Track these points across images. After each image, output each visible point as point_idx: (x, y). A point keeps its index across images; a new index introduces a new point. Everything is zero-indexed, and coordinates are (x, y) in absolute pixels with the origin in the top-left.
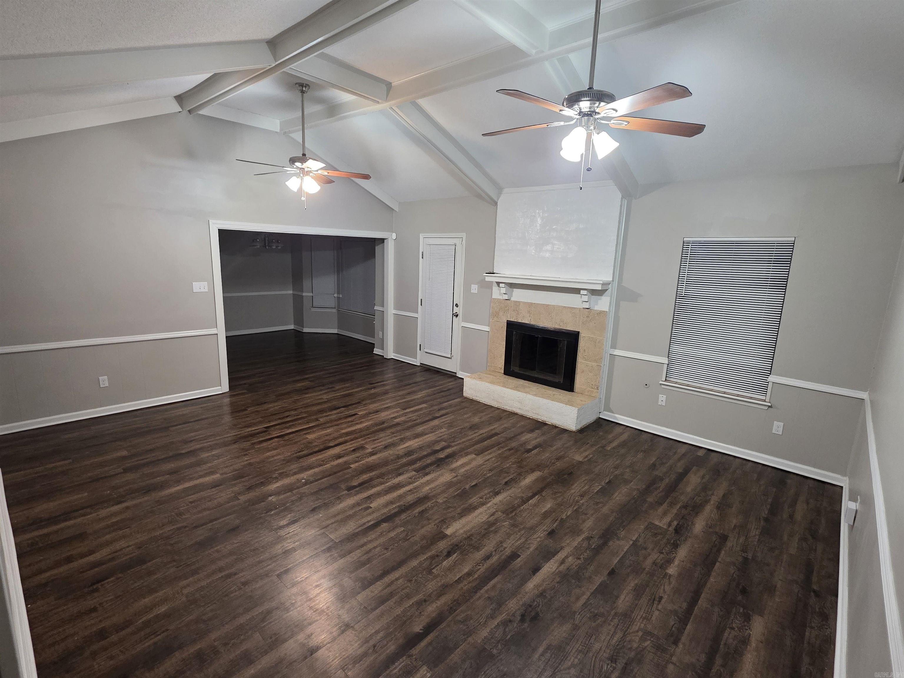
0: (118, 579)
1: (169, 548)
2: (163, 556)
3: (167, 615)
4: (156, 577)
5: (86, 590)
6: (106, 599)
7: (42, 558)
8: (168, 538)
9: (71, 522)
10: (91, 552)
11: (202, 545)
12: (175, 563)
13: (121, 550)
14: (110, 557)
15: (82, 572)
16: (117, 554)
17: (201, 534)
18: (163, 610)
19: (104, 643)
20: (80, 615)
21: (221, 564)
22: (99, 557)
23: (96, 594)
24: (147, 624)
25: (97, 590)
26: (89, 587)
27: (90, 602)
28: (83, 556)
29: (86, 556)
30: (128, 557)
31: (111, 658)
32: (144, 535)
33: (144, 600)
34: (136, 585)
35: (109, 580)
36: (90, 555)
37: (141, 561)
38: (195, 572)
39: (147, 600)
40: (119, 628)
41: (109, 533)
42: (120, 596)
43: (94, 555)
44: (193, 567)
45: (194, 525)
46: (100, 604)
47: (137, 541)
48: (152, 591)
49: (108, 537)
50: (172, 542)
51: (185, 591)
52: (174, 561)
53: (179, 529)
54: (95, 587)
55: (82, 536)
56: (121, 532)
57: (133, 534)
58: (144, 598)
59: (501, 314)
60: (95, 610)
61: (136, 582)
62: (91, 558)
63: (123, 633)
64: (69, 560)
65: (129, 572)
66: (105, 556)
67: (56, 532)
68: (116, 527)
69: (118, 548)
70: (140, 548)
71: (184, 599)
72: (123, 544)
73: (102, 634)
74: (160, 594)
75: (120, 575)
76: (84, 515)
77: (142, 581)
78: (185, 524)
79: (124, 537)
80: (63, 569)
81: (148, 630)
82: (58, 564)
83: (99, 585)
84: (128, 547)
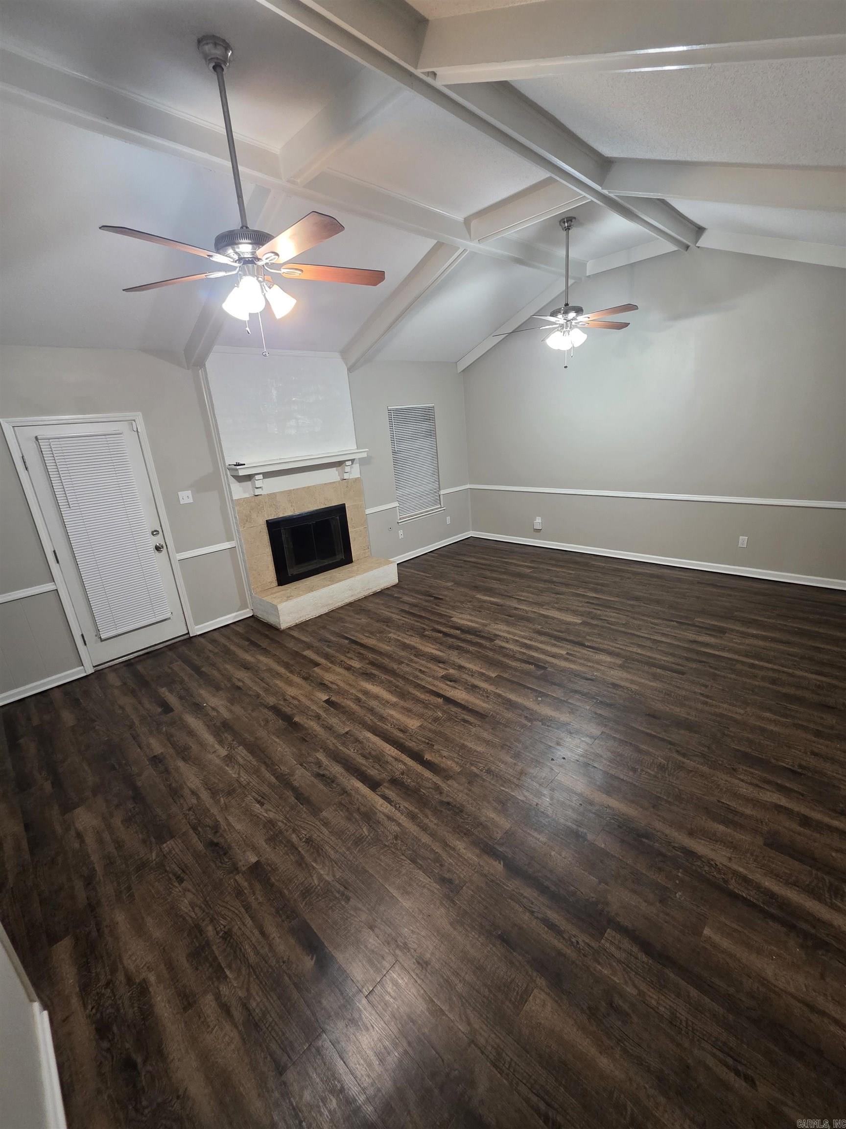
0: (777, 760)
1: (714, 747)
2: (726, 745)
3: (769, 710)
4: (749, 736)
5: (810, 774)
6: (799, 753)
7: (834, 854)
8: (703, 756)
9: (768, 883)
10: (779, 808)
11: (688, 726)
12: (726, 732)
13: (751, 784)
14: (766, 786)
15: (803, 795)
16: (758, 782)
17: (678, 736)
18: (768, 714)
19: (820, 728)
20: (826, 758)
21: (700, 706)
22: (775, 795)
23: (804, 763)
24: (785, 716)
25: (800, 766)
26: (804, 775)
27: (813, 762)
28: (788, 812)
29: (786, 809)
30: (752, 770)
31: (822, 718)
32: (717, 779)
33: (774, 729)
34: (768, 743)
35: (784, 765)
36: (781, 806)
37: (745, 757)
38: (721, 715)
39: (772, 727)
40: (805, 729)
41: (742, 815)
42: (787, 746)
43: (778, 802)
44: (718, 719)
45: (669, 746)
46: (806, 753)
47: (729, 779)
48: (763, 730)
49: (748, 811)
50: (706, 750)
51: (742, 712)
52: (724, 734)
53: (684, 755)
54: (800, 770)
55: (774, 842)
56: (733, 804)
57: (724, 789)
58: (772, 730)
59: (254, 516)
60: (813, 753)
61: (767, 745)
62: (784, 802)
63: (805, 724)
64: (805, 821)
65: (764, 757)
66: (770, 791)
67: (795, 884)
68: (730, 816)
69: (751, 789)
70: (734, 770)
71: (748, 709)
72: (745, 790)
73: (818, 734)
74: (758, 723)
75: (773, 761)
76: (745, 879)
77: (762, 742)
78: (675, 755)
79: (736, 795)
80: (816, 815)
81: (788, 712)
82: (819, 827)
83: (796, 769)
84: (743, 781)
